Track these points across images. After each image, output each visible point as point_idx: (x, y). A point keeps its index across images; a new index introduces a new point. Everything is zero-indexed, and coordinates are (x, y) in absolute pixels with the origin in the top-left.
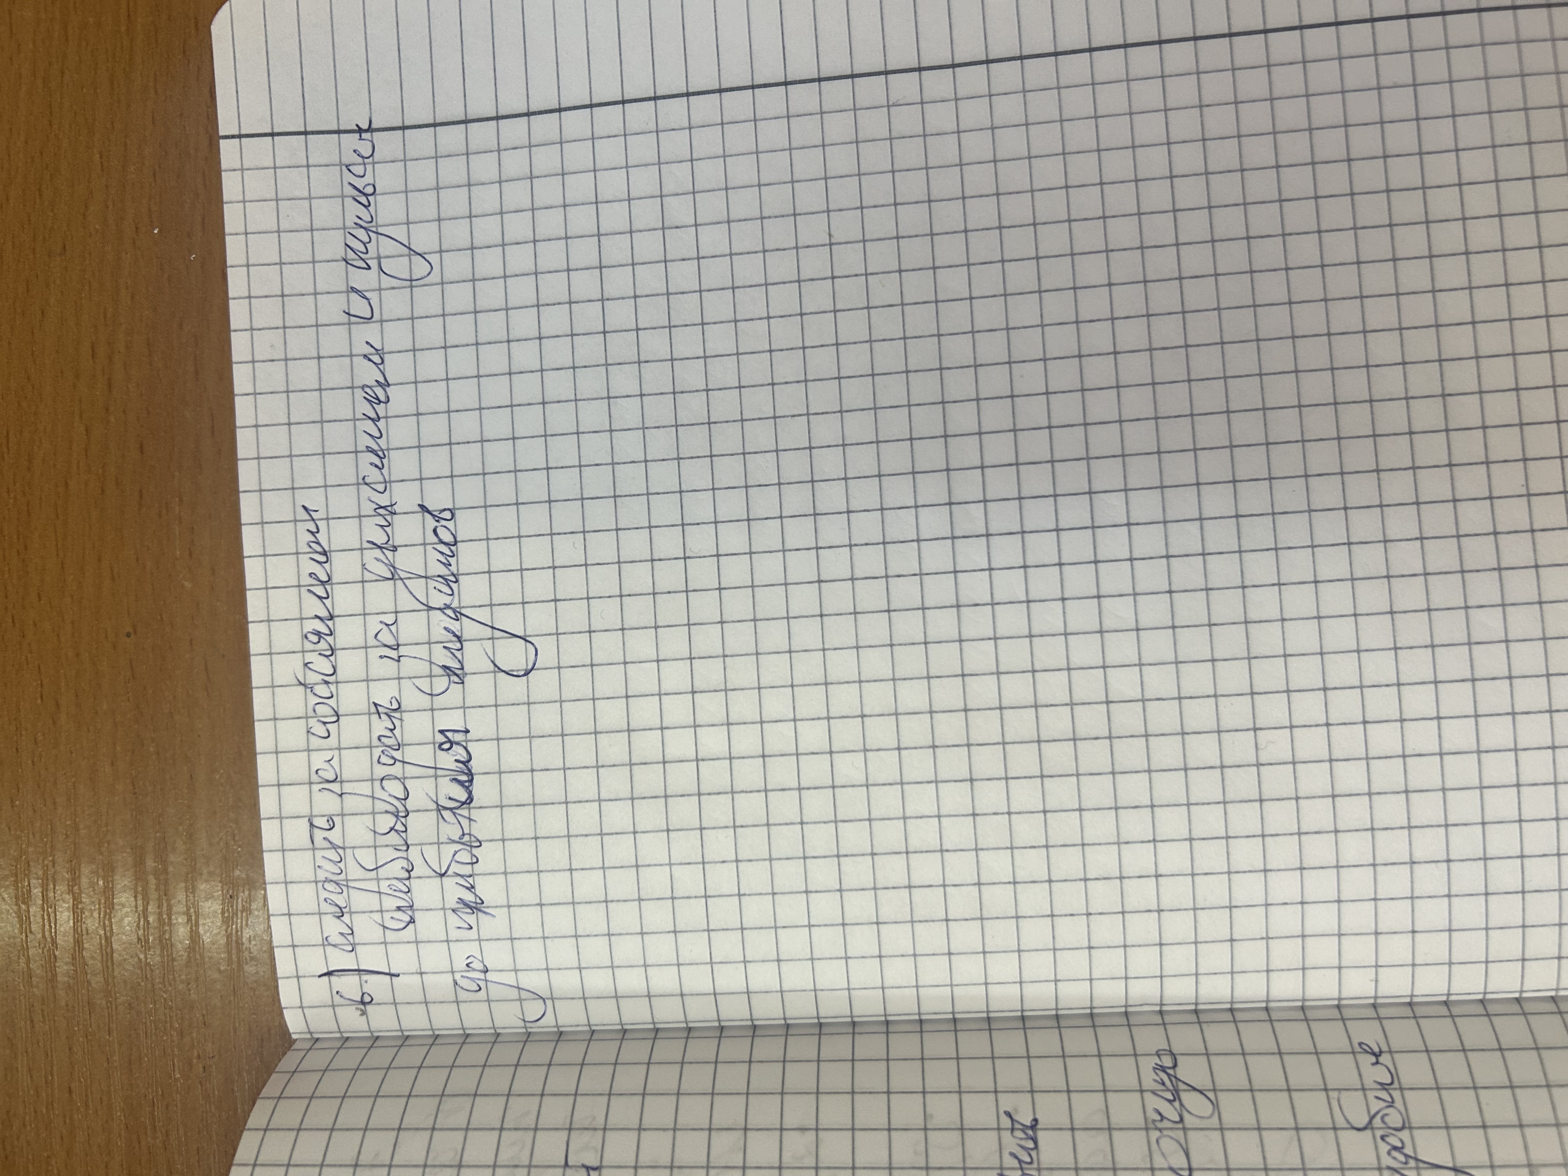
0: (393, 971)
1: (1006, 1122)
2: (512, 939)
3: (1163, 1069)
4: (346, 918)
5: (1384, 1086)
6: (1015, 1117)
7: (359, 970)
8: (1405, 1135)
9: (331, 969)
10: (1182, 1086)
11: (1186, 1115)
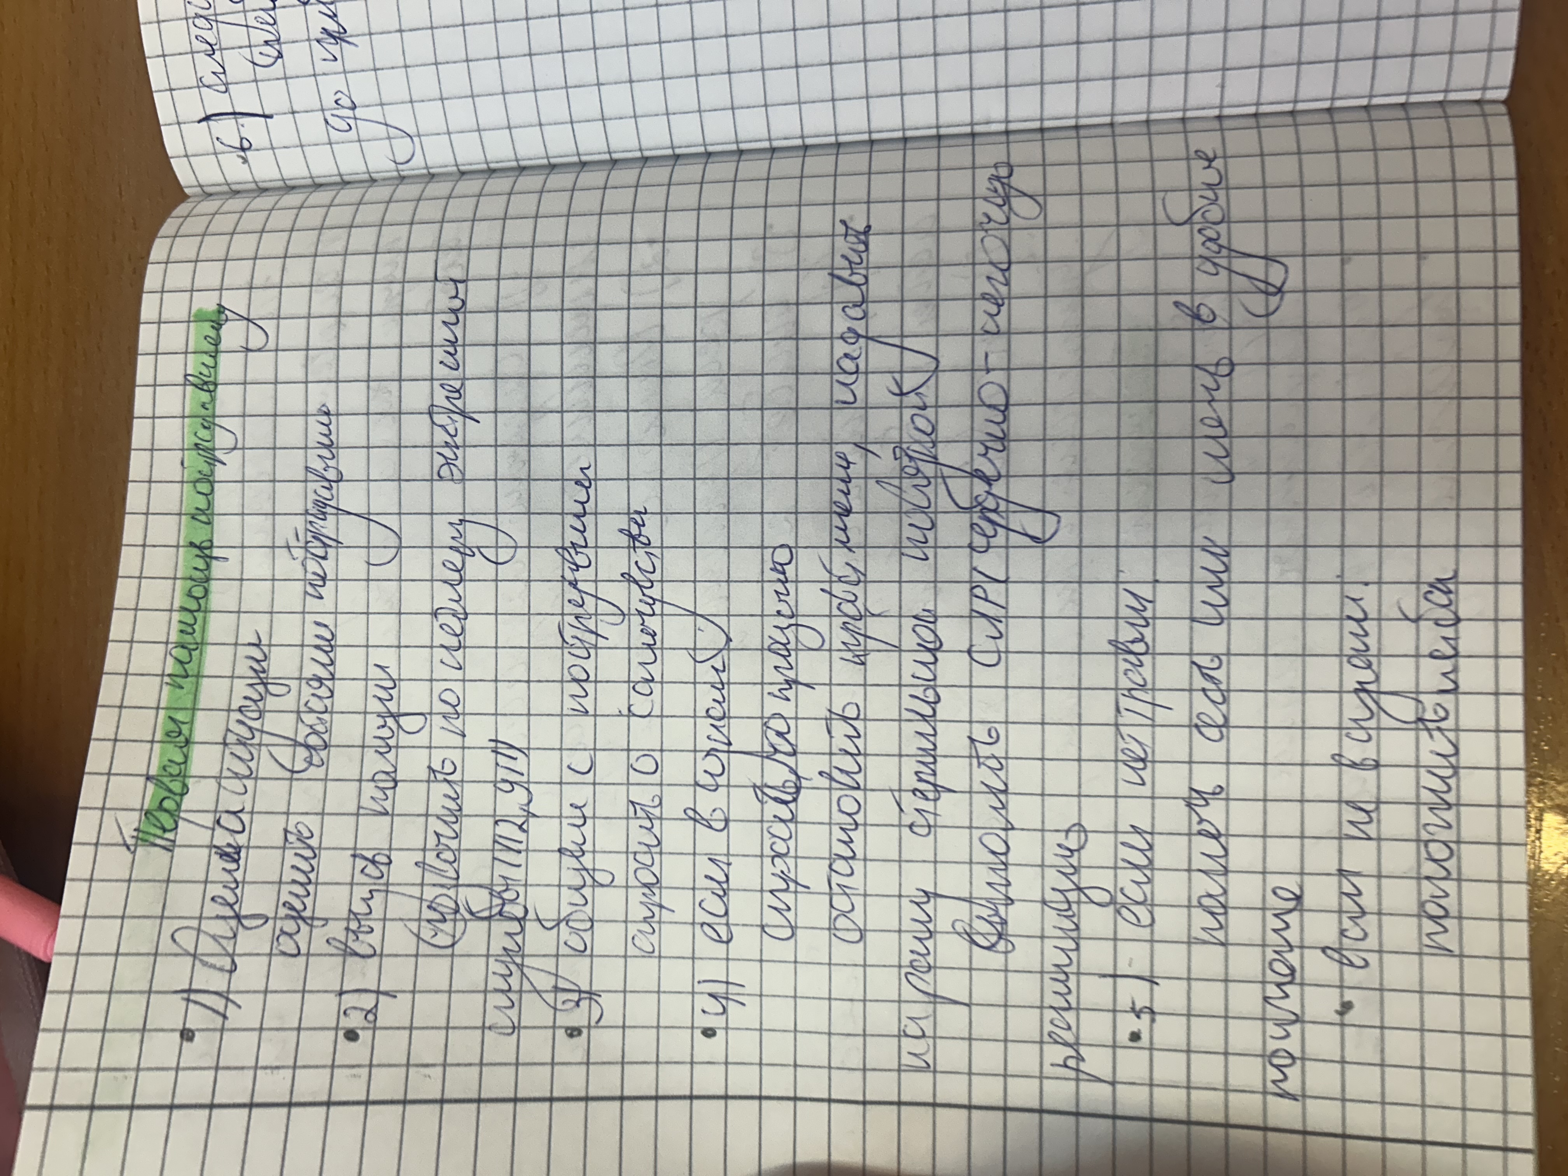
0: (267, 112)
1: (840, 229)
2: (375, 70)
3: (998, 178)
4: (217, 55)
5: (1210, 186)
6: (850, 225)
7: (234, 113)
8: (1223, 228)
9: (209, 113)
10: (1013, 192)
11: (1013, 216)
